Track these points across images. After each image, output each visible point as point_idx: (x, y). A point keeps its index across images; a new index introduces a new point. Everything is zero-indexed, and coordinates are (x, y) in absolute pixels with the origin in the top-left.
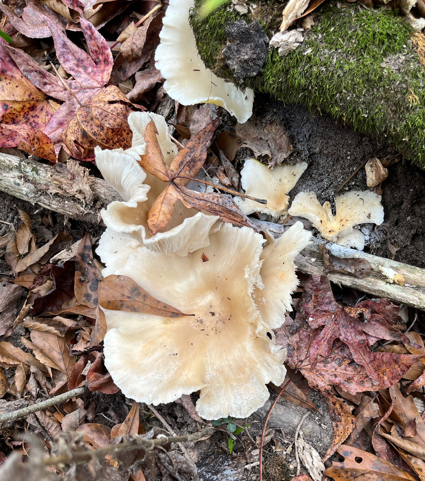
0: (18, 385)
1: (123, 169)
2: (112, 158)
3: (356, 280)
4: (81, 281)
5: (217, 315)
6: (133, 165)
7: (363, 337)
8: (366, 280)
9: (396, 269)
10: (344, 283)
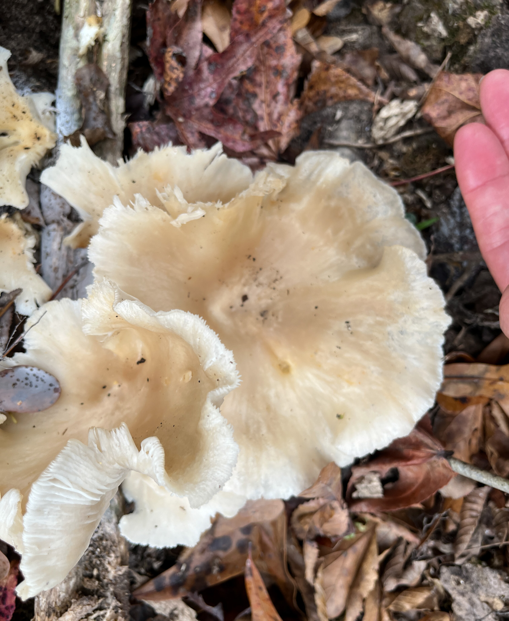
0: (421, 598)
1: (63, 507)
2: (40, 544)
3: (113, 89)
4: (222, 569)
5: (246, 290)
6: (55, 480)
7: (205, 66)
8: (110, 73)
9: (78, 29)
10: (121, 109)
